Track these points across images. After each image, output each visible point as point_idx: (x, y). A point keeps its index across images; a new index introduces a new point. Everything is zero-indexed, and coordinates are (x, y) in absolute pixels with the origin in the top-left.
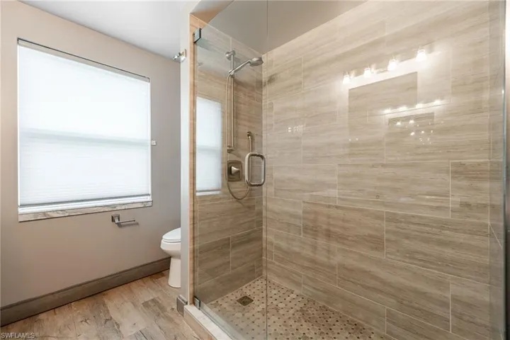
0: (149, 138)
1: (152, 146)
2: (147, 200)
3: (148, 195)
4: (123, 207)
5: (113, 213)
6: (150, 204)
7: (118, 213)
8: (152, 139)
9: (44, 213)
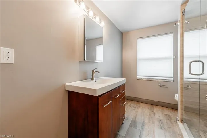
0: (173, 55)
1: (174, 58)
2: (172, 79)
3: (172, 77)
4: (162, 80)
5: (158, 82)
6: (173, 81)
7: (160, 82)
8: (174, 56)
9: (141, 78)
